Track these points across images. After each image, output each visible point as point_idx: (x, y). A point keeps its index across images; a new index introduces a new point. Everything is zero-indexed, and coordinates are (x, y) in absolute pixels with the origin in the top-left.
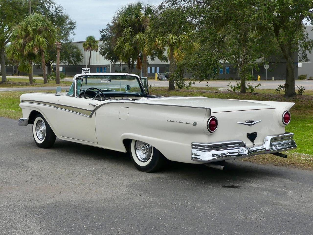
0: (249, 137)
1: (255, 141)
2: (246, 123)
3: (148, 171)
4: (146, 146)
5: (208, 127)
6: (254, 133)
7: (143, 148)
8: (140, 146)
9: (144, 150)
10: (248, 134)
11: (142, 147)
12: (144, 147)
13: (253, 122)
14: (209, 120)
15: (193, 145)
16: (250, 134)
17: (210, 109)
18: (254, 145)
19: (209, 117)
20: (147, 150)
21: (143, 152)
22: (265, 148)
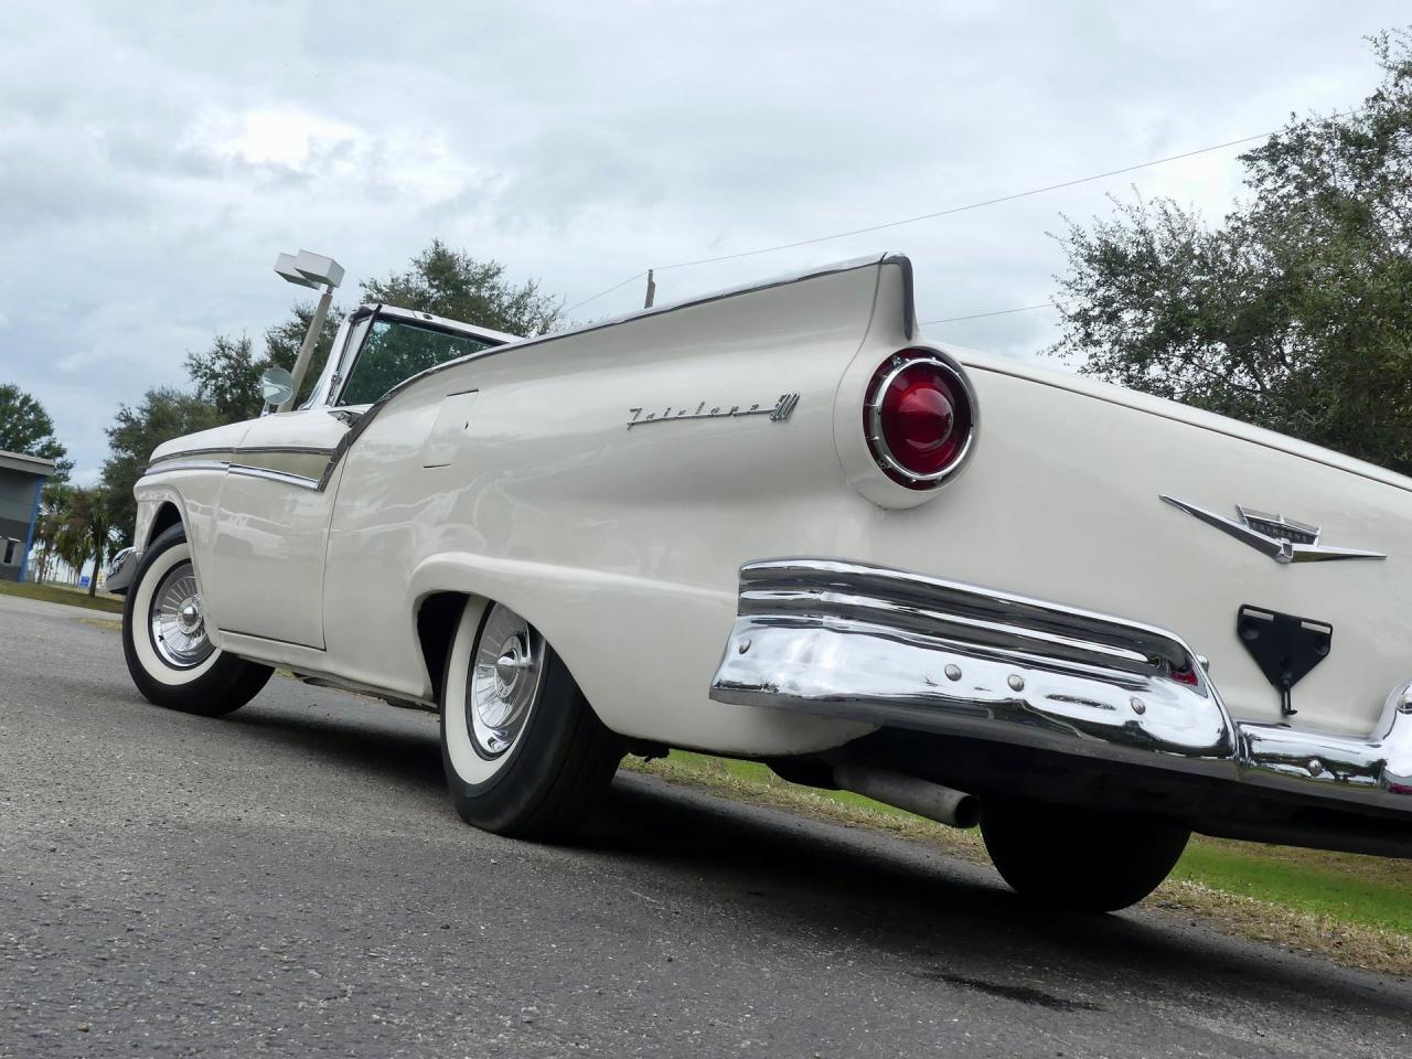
0: (1253, 635)
1: (1300, 695)
2: (1246, 528)
3: (498, 822)
5: (876, 420)
6: (1299, 620)
7: (508, 663)
9: (507, 676)
10: (1246, 611)
11: (502, 652)
12: (511, 655)
13: (1310, 539)
14: (886, 366)
15: (747, 581)
16: (1271, 617)
17: (904, 266)
18: (1287, 711)
19: (893, 344)
20: (519, 679)
21: (502, 694)
22: (1377, 768)
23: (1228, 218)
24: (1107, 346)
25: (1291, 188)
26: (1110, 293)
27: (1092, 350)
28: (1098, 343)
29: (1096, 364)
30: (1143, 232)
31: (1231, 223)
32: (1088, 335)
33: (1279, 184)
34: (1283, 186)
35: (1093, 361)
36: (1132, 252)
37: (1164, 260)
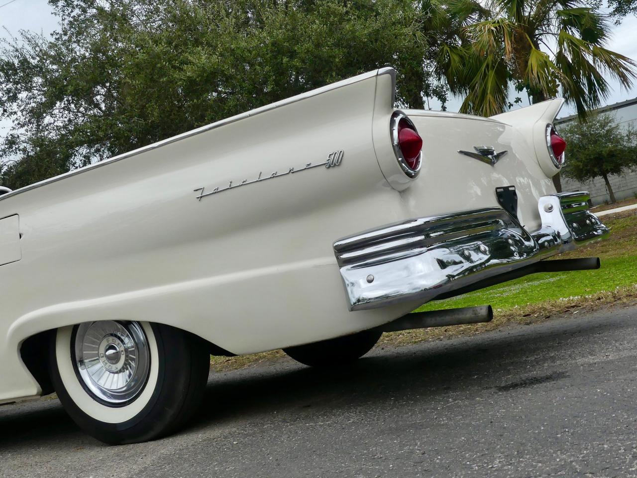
0: (501, 200)
2: (481, 155)
3: (152, 434)
4: (119, 338)
5: (398, 152)
6: (508, 188)
7: (111, 352)
8: (93, 349)
9: (114, 359)
10: (498, 190)
11: (102, 350)
12: (112, 347)
13: (493, 152)
14: (392, 123)
15: (340, 250)
16: (502, 190)
19: (387, 114)
20: (127, 356)
21: (114, 370)
22: (559, 236)
23: (52, 35)
24: (19, 113)
25: (77, 11)
26: (8, 87)
27: (14, 117)
28: (15, 113)
29: (19, 124)
30: (17, 50)
31: (55, 36)
32: (5, 111)
33: (70, 11)
34: (72, 12)
35: (16, 122)
36: (16, 62)
37: (34, 62)
